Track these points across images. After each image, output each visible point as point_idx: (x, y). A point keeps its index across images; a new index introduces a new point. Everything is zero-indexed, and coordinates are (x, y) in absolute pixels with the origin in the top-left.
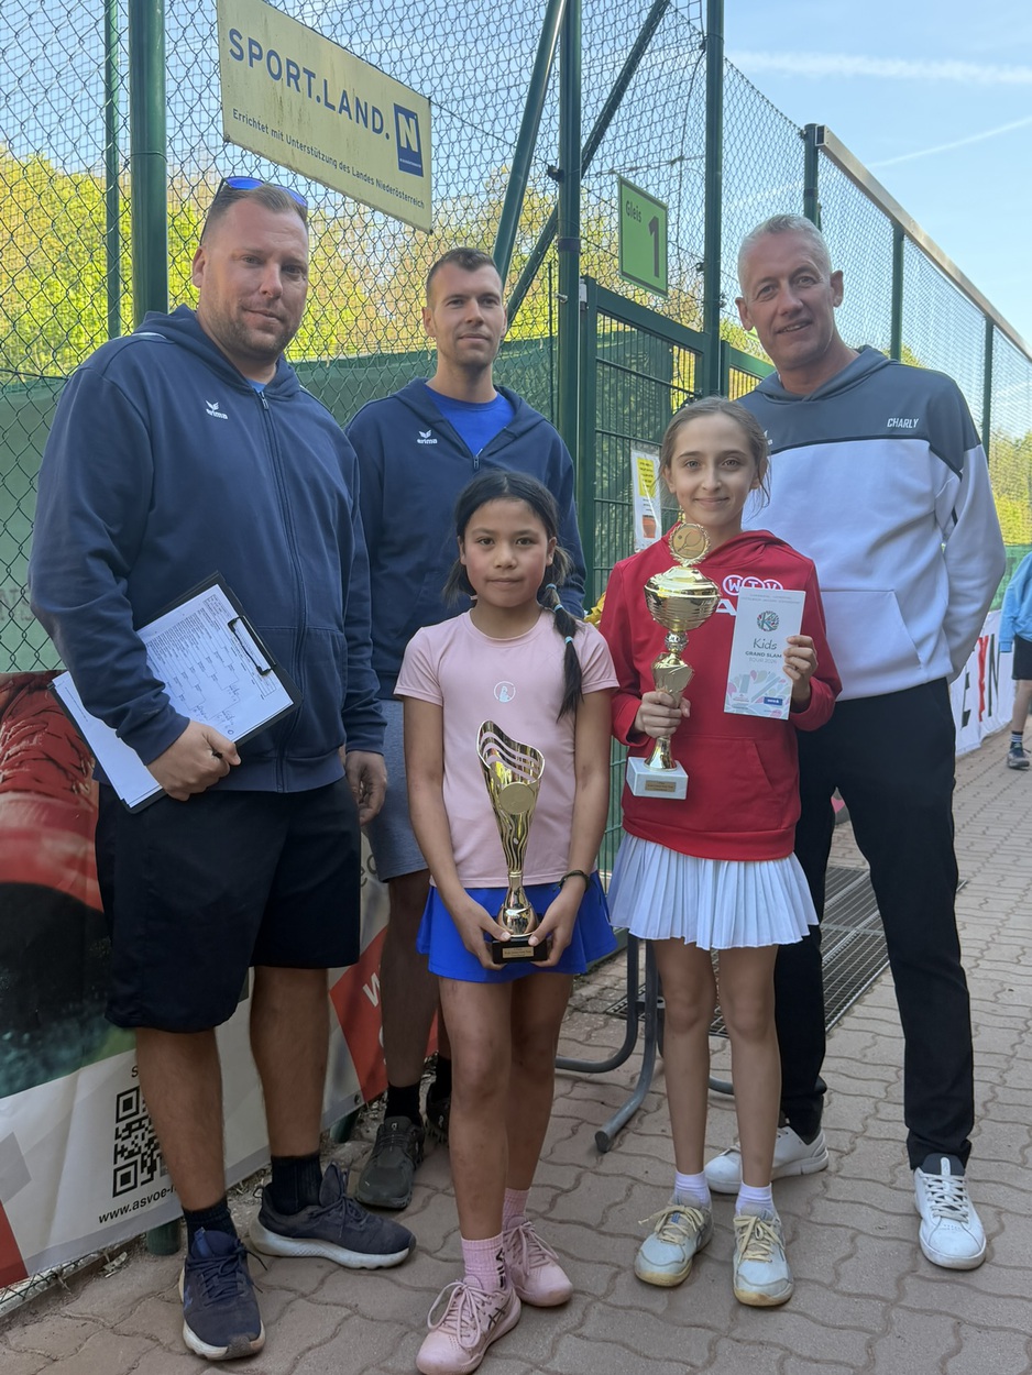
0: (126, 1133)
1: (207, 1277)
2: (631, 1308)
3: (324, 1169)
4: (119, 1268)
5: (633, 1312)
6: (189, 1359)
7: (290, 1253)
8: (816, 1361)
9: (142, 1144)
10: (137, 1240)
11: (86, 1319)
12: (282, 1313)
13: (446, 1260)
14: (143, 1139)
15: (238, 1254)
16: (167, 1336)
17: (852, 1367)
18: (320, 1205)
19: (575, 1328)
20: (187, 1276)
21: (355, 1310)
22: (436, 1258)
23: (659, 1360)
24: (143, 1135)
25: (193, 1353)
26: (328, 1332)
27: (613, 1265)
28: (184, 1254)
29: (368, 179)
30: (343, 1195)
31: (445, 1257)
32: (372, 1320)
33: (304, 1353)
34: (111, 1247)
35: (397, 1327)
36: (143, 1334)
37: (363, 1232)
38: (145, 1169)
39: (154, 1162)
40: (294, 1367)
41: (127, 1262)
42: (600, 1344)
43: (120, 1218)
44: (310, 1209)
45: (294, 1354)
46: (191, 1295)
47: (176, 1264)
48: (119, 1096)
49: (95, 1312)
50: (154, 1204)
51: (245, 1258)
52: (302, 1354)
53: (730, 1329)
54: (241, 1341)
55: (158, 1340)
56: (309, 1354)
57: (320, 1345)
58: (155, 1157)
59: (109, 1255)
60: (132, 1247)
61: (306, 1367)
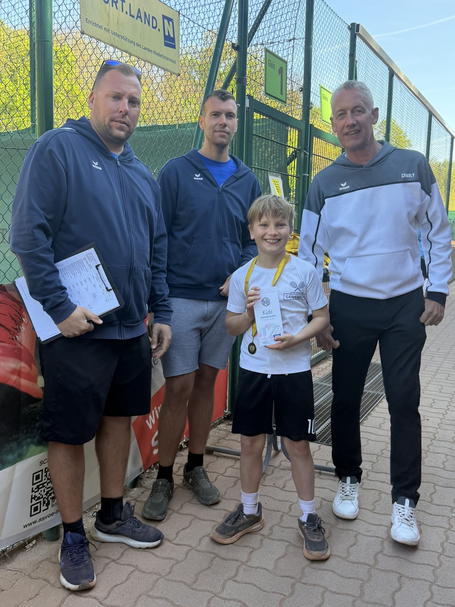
0: (37, 490)
1: (71, 554)
2: (258, 568)
3: (124, 504)
4: (32, 547)
5: (259, 570)
6: (62, 590)
7: (108, 541)
8: (338, 594)
9: (43, 494)
10: (40, 534)
11: (17, 571)
12: (104, 569)
13: (177, 544)
14: (44, 492)
15: (85, 543)
16: (52, 579)
17: (354, 597)
18: (121, 520)
19: (233, 577)
20: (62, 552)
21: (136, 568)
22: (173, 543)
23: (269, 592)
24: (44, 490)
25: (64, 587)
26: (124, 578)
27: (250, 547)
28: (61, 541)
29: (150, 51)
30: (132, 516)
31: (176, 543)
32: (144, 572)
33: (113, 588)
34: (29, 538)
35: (155, 576)
36: (42, 578)
37: (140, 532)
38: (45, 505)
39: (49, 502)
40: (109, 594)
41: (36, 544)
42: (244, 585)
43: (33, 526)
44: (117, 522)
45: (109, 588)
46: (63, 561)
47: (57, 546)
48: (34, 474)
49: (21, 567)
50: (48, 519)
51: (88, 545)
52: (112, 589)
53: (301, 578)
54: (86, 582)
55: (49, 581)
56: (115, 589)
57: (121, 584)
58: (49, 499)
59: (27, 541)
60: (38, 537)
61: (114, 595)
